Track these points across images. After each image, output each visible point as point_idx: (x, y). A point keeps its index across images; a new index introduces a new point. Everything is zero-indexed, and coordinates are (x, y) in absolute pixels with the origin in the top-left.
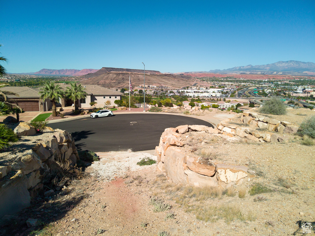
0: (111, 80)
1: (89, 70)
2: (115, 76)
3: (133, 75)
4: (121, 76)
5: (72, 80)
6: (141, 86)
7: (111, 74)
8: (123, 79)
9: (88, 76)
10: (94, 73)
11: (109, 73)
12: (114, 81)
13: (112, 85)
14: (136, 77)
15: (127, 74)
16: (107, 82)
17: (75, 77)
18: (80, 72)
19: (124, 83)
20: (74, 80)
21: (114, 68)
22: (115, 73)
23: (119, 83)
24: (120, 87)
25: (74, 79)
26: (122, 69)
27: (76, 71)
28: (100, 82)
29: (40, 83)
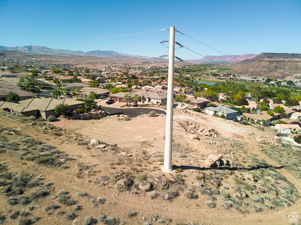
0: (262, 68)
1: (250, 55)
2: (267, 64)
3: (290, 63)
4: (275, 64)
5: (227, 67)
6: (296, 76)
7: (263, 62)
8: (276, 67)
9: (244, 62)
10: (251, 59)
11: (261, 61)
12: (265, 70)
13: (262, 74)
14: (293, 65)
15: (283, 61)
16: (257, 70)
17: (230, 64)
18: (239, 57)
19: (276, 71)
20: (229, 67)
21: (276, 54)
22: (268, 61)
23: (270, 71)
24: (269, 76)
25: (229, 65)
26: (286, 54)
27: (235, 57)
28: (249, 70)
29: (197, 70)
